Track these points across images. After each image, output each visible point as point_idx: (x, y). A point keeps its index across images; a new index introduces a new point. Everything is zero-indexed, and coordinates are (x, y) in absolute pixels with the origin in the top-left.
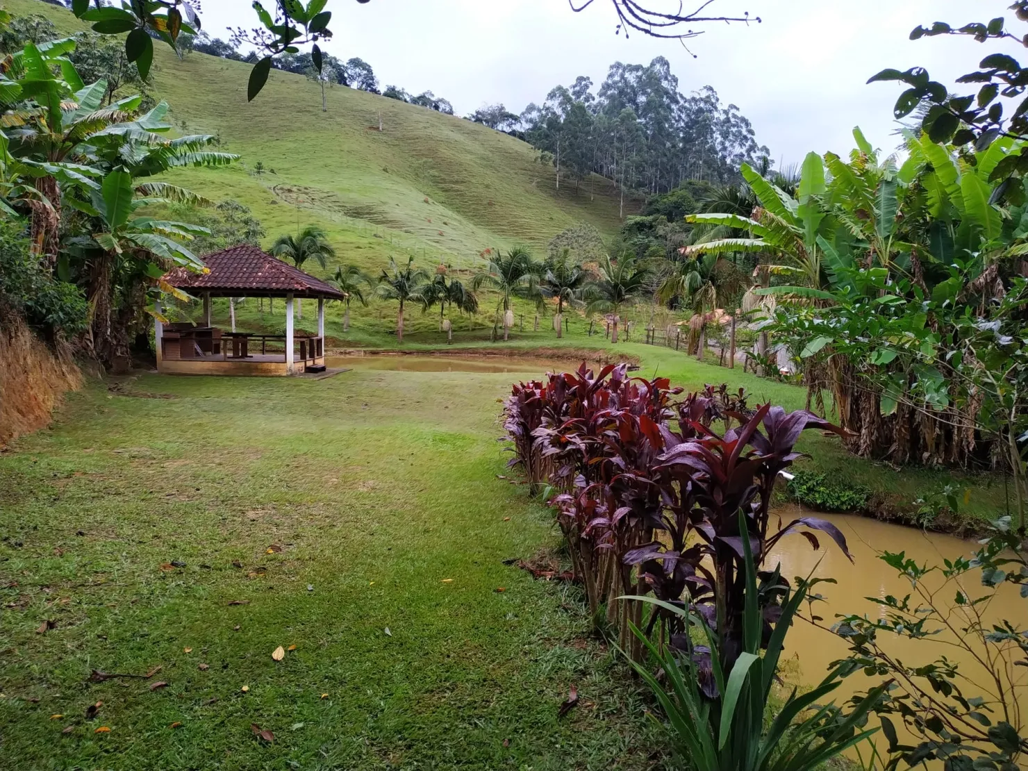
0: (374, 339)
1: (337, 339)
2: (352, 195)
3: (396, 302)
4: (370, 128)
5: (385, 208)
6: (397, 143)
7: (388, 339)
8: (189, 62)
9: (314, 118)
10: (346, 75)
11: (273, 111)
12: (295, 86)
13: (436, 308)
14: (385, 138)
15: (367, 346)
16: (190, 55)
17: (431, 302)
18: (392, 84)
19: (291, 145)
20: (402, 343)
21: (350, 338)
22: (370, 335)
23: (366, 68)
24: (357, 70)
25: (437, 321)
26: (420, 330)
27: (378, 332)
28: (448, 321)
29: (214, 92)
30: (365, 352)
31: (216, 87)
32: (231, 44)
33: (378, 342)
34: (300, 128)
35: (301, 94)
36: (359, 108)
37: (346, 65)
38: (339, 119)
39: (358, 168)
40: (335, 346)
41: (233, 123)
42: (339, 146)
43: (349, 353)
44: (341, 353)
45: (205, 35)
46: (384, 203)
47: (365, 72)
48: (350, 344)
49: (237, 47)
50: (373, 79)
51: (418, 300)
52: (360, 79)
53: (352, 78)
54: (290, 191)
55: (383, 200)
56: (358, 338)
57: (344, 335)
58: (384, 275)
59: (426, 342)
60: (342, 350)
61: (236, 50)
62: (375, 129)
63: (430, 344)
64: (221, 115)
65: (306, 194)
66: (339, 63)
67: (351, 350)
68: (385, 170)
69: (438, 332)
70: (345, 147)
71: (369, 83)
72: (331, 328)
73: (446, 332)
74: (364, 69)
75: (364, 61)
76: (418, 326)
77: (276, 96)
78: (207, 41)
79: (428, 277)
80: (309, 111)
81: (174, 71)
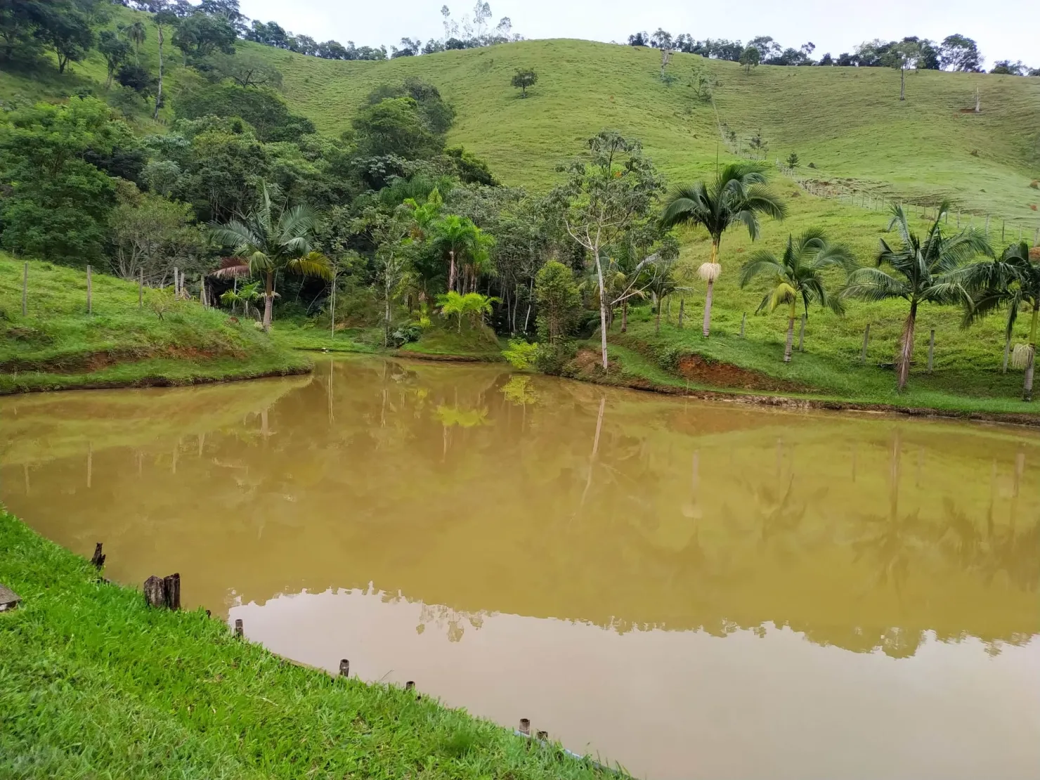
0: (841, 379)
1: (765, 376)
2: (913, 184)
3: (903, 305)
4: (962, 110)
5: (962, 196)
6: (999, 123)
7: (875, 381)
8: (755, 75)
9: (887, 108)
10: (939, 58)
11: (838, 109)
12: (870, 79)
13: (996, 319)
14: (981, 120)
15: (821, 393)
16: (756, 68)
17: (988, 303)
18: (1002, 59)
19: (851, 141)
20: (905, 390)
21: (791, 374)
22: (842, 370)
23: (970, 44)
24: (956, 49)
25: (1001, 348)
26: (955, 365)
27: (857, 366)
28: (1028, 347)
29: (775, 100)
30: (813, 404)
31: (778, 94)
32: (804, 51)
33: (848, 385)
34: (866, 122)
35: (875, 86)
36: (951, 90)
37: (940, 46)
38: (918, 106)
39: (935, 154)
40: (755, 389)
41: (788, 129)
42: (913, 134)
43: (778, 404)
44: (762, 403)
45: (777, 47)
46: (961, 190)
47: (966, 50)
48: (787, 386)
49: (810, 51)
50: (976, 57)
51: (954, 297)
52: (957, 60)
53: (947, 61)
54: (826, 184)
55: (961, 185)
56: (808, 375)
57: (783, 368)
58: (883, 250)
59: (965, 393)
60: (765, 396)
61: (809, 56)
62: (969, 111)
63: (975, 396)
64: (778, 122)
65: (848, 185)
66: (932, 45)
67: (783, 398)
68: (974, 154)
69: (1001, 373)
70: (922, 134)
71: (970, 61)
72: (762, 354)
73: (1021, 373)
74: (965, 46)
75: (965, 36)
76: (952, 357)
77: (845, 93)
78: (779, 52)
79: (987, 251)
80: (882, 103)
81: (738, 87)
